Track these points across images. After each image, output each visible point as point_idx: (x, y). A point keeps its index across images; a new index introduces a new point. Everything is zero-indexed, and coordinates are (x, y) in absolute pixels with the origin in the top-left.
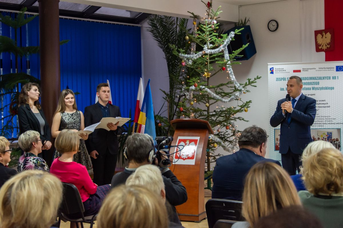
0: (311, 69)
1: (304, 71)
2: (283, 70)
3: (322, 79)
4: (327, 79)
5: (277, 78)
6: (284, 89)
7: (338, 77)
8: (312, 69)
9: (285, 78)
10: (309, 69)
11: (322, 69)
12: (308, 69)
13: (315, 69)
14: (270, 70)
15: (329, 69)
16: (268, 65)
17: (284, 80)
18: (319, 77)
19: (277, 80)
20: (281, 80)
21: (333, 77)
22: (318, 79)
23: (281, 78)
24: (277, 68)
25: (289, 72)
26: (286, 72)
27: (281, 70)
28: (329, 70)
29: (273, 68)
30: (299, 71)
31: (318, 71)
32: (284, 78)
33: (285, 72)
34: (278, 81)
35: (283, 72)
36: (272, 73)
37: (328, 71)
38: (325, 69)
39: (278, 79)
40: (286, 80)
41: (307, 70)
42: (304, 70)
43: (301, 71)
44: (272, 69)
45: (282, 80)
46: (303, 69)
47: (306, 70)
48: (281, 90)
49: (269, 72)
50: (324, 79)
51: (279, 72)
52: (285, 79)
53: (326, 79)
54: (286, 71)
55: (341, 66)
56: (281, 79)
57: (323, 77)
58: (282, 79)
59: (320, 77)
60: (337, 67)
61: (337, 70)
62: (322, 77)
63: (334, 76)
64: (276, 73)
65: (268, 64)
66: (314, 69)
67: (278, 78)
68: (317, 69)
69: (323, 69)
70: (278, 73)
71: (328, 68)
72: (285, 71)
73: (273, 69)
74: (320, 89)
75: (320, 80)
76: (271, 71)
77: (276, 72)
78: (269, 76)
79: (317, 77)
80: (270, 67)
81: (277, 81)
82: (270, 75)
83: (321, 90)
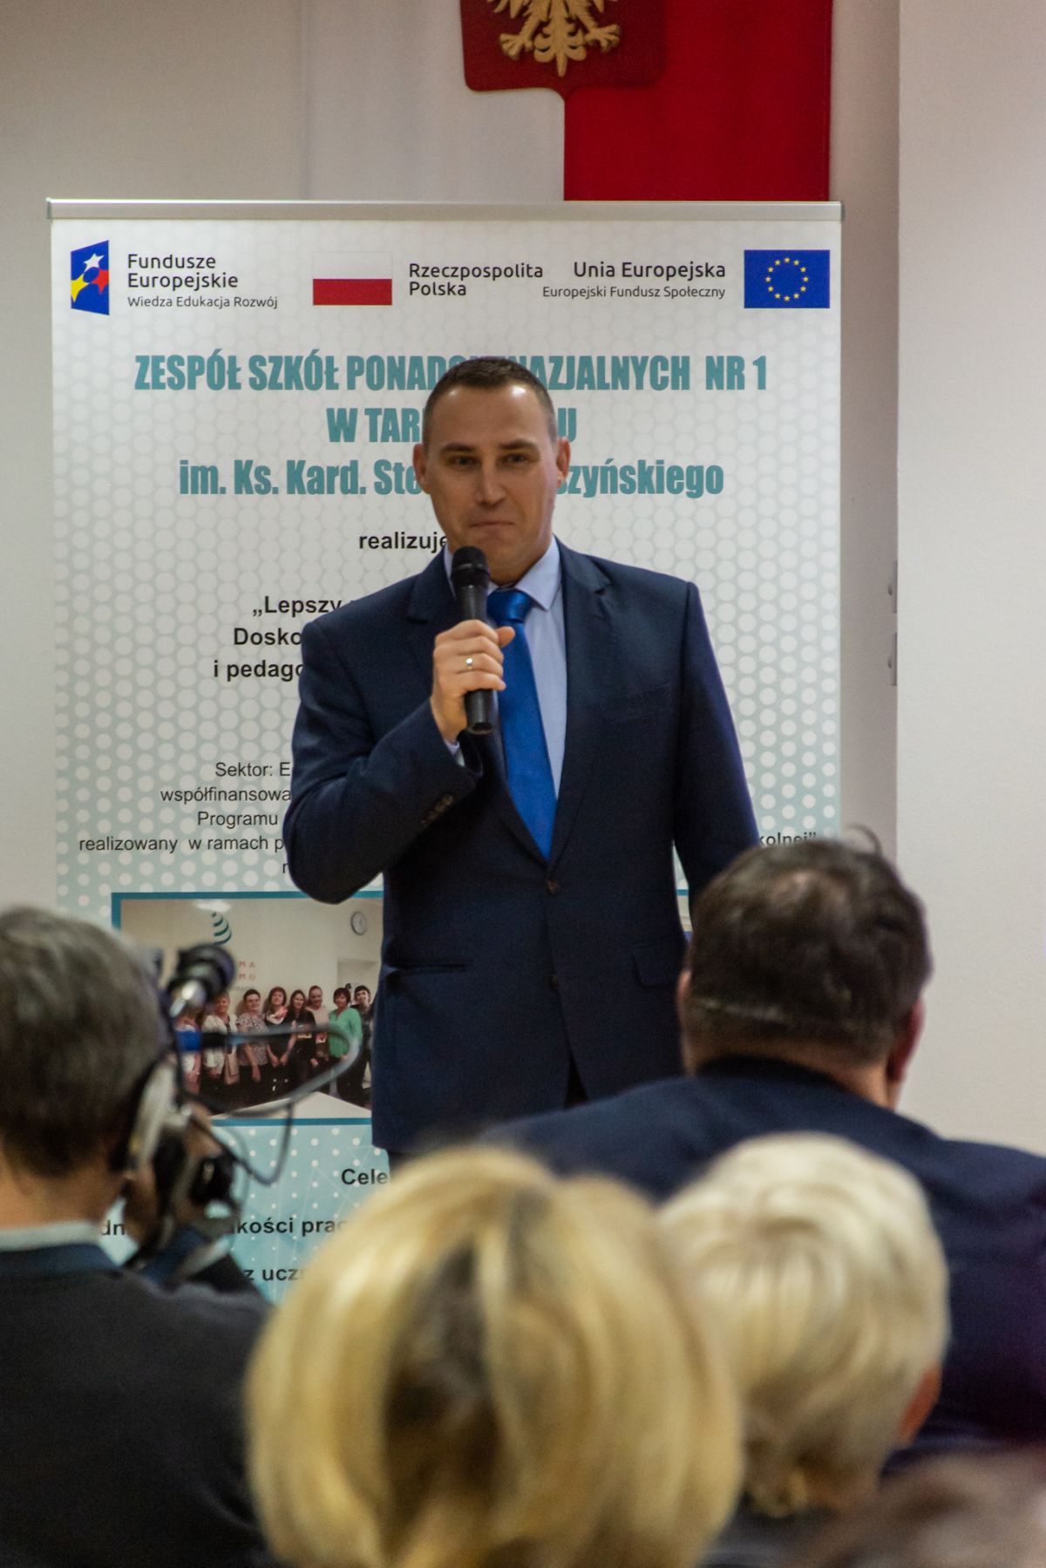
0: (495, 273)
1: (426, 291)
2: (206, 272)
3: (608, 379)
4: (658, 385)
5: (143, 360)
6: (214, 470)
7: (761, 363)
8: (509, 272)
9: (233, 360)
10: (477, 272)
11: (603, 282)
12: (464, 272)
13: (540, 273)
14: (74, 276)
15: (679, 282)
16: (50, 214)
17: (215, 385)
18: (571, 360)
19: (148, 379)
20: (192, 386)
21: (709, 360)
22: (569, 386)
23: (192, 359)
24: (144, 253)
25: (273, 303)
26: (237, 301)
27: (184, 273)
28: (673, 294)
29: (102, 249)
30: (375, 292)
31: (573, 294)
32: (216, 357)
33: (227, 293)
34: (158, 385)
35: (208, 293)
36: (93, 299)
37: (663, 299)
38: (632, 283)
39: (158, 372)
40: (235, 385)
41: (456, 282)
42: (429, 281)
43: (399, 291)
44: (93, 262)
45: (202, 380)
46: (414, 269)
47: (441, 280)
48: (184, 490)
49: (65, 287)
50: (626, 386)
51: (167, 293)
52: (234, 370)
53: (640, 386)
54: (244, 290)
55: (794, 254)
56: (184, 369)
57: (615, 359)
58: (193, 374)
59: (586, 361)
60: (756, 262)
61: (756, 296)
62: (601, 360)
63: (725, 354)
64: (142, 309)
65: (53, 201)
66: (525, 271)
67: (158, 359)
68: (558, 275)
69: (619, 282)
70: (157, 302)
71: (669, 272)
72: (233, 282)
73: (104, 264)
74: (581, 484)
75: (586, 391)
76: (81, 284)
77: (140, 293)
78: (58, 337)
79: (557, 360)
80: (68, 237)
81: (140, 384)
82: (68, 324)
83: (590, 493)
